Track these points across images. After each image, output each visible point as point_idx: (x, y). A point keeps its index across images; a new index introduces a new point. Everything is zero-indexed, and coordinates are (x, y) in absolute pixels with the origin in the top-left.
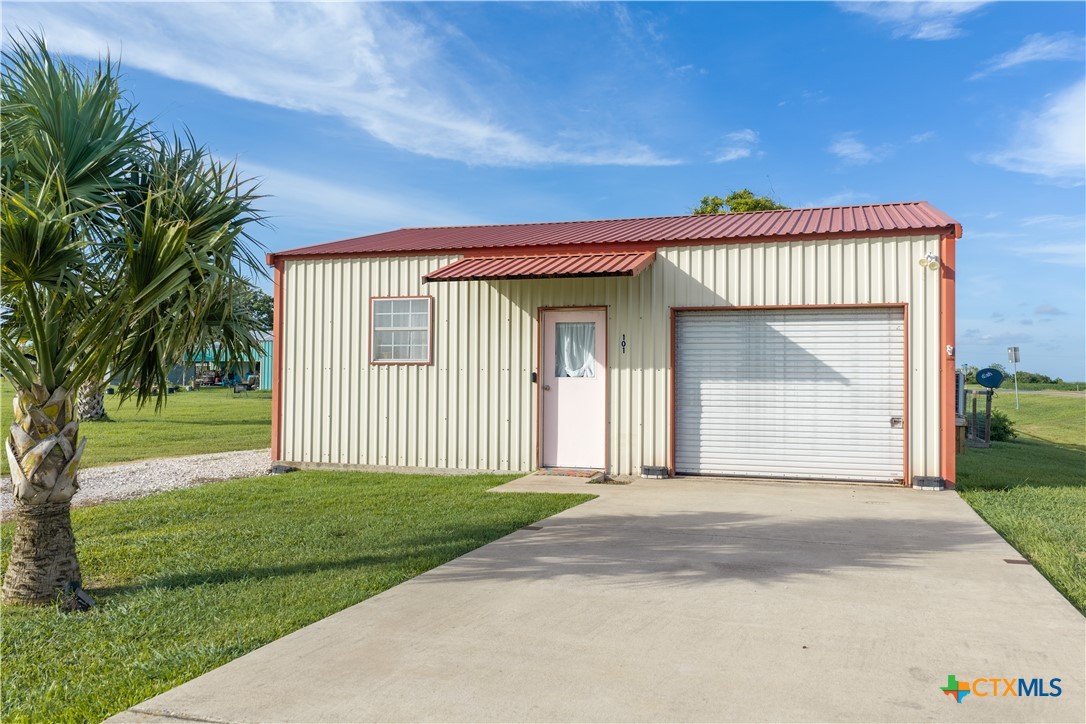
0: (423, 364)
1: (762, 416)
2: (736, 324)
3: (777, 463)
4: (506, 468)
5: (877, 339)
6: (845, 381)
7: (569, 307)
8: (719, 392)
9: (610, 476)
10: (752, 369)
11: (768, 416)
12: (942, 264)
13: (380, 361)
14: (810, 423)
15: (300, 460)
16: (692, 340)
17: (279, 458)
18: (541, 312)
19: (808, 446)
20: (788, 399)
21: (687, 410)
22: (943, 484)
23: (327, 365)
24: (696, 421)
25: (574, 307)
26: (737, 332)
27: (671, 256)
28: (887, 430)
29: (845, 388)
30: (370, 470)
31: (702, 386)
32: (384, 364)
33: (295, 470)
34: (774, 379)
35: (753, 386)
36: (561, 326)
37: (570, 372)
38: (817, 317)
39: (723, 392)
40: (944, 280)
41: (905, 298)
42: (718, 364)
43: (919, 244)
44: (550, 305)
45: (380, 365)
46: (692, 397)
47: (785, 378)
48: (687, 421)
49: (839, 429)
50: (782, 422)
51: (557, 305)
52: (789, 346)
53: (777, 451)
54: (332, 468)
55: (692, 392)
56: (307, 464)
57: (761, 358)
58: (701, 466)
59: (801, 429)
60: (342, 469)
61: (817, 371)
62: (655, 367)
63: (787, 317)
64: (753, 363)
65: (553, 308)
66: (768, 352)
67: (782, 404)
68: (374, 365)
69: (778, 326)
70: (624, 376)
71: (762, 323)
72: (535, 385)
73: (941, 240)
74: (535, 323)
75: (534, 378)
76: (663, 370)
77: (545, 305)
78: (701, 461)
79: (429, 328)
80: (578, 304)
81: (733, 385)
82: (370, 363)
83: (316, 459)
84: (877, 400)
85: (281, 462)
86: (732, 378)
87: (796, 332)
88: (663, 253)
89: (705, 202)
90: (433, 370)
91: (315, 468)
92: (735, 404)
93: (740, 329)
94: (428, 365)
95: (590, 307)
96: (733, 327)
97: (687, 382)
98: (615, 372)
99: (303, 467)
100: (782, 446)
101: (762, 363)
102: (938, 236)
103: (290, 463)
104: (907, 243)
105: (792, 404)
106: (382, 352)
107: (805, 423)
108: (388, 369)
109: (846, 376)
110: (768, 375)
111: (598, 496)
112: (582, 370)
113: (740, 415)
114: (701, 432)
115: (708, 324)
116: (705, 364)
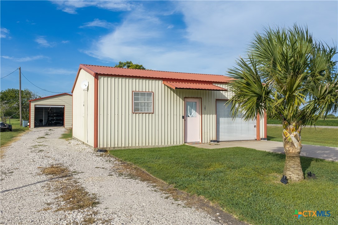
0: (150, 113)
1: (232, 126)
4: (176, 144)
7: (192, 97)
8: (223, 120)
9: (203, 143)
11: (233, 126)
13: (136, 112)
14: (241, 127)
15: (106, 147)
18: (185, 98)
19: (240, 133)
20: (236, 122)
22: (264, 139)
23: (116, 113)
24: (219, 128)
25: (193, 97)
28: (253, 128)
30: (133, 148)
31: (220, 119)
36: (187, 103)
37: (190, 116)
39: (224, 120)
42: (223, 115)
44: (187, 97)
45: (136, 113)
51: (189, 97)
54: (119, 149)
58: (220, 139)
59: (239, 129)
62: (213, 114)
68: (134, 113)
70: (205, 117)
72: (183, 120)
74: (183, 102)
75: (183, 117)
77: (186, 96)
79: (152, 102)
80: (194, 97)
82: (132, 113)
83: (113, 146)
84: (252, 122)
85: (98, 148)
86: (226, 117)
90: (153, 115)
91: (113, 149)
92: (226, 123)
94: (152, 113)
95: (197, 98)
98: (203, 115)
99: (107, 149)
100: (235, 133)
103: (102, 148)
106: (136, 110)
108: (139, 115)
112: (192, 115)
113: (227, 126)
114: (220, 131)
116: (220, 113)
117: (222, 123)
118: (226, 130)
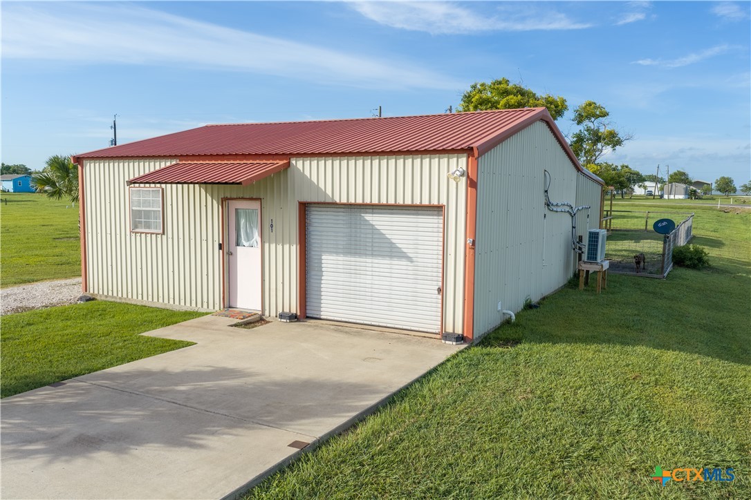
0: (159, 234)
1: (358, 280)
2: (343, 214)
3: (367, 314)
4: (206, 307)
5: (430, 230)
6: (409, 259)
7: (239, 198)
8: (332, 262)
9: (264, 317)
10: (353, 247)
11: (362, 281)
12: (468, 176)
13: (137, 230)
14: (387, 287)
15: (96, 293)
16: (316, 225)
17: (86, 291)
18: (224, 201)
19: (386, 304)
20: (374, 269)
21: (313, 274)
23: (109, 232)
24: (319, 282)
26: (344, 220)
27: (298, 164)
28: (435, 296)
29: (409, 263)
31: (323, 257)
32: (138, 233)
33: (94, 299)
34: (366, 255)
35: (353, 259)
36: (239, 211)
37: (245, 243)
38: (392, 211)
39: (335, 262)
40: (469, 189)
41: (443, 202)
42: (332, 242)
43: (453, 161)
44: (229, 197)
45: (136, 233)
46: (316, 265)
47: (372, 255)
48: (312, 281)
49: (405, 293)
50: (370, 286)
51: (233, 197)
52: (375, 231)
53: (367, 306)
54: (113, 300)
55: (316, 261)
56: (101, 296)
57: (358, 239)
58: (322, 313)
59: (382, 291)
60: (118, 301)
61: (392, 251)
62: (290, 244)
63: (374, 211)
64: (353, 243)
65: (231, 199)
66: (362, 236)
67: (370, 273)
68: (133, 233)
69: (368, 217)
70: (271, 248)
71: (359, 214)
72: (221, 251)
73: (468, 157)
74: (220, 207)
75: (221, 247)
76: (295, 246)
77: (225, 197)
78: (322, 309)
79: (161, 209)
80: (244, 197)
81: (341, 258)
82: (131, 232)
83: (106, 293)
84: (429, 274)
85: (87, 294)
86: (341, 253)
87: (379, 221)
88: (293, 162)
89: (474, 87)
90: (165, 237)
91: (104, 299)
92: (342, 271)
93: (345, 218)
94: (162, 235)
95: (251, 199)
96: (342, 216)
97: (313, 253)
98: (267, 246)
99: (98, 298)
100: (370, 302)
101: (358, 243)
102: (465, 155)
103: (92, 294)
104: (446, 160)
105: (377, 274)
106: (137, 224)
107: (384, 287)
108: (140, 236)
109: (410, 255)
110: (362, 252)
111: (196, 344)
112: (251, 242)
113: (345, 279)
114: (322, 289)
115: (326, 213)
116: (324, 242)
117: (329, 270)
118: (341, 291)
